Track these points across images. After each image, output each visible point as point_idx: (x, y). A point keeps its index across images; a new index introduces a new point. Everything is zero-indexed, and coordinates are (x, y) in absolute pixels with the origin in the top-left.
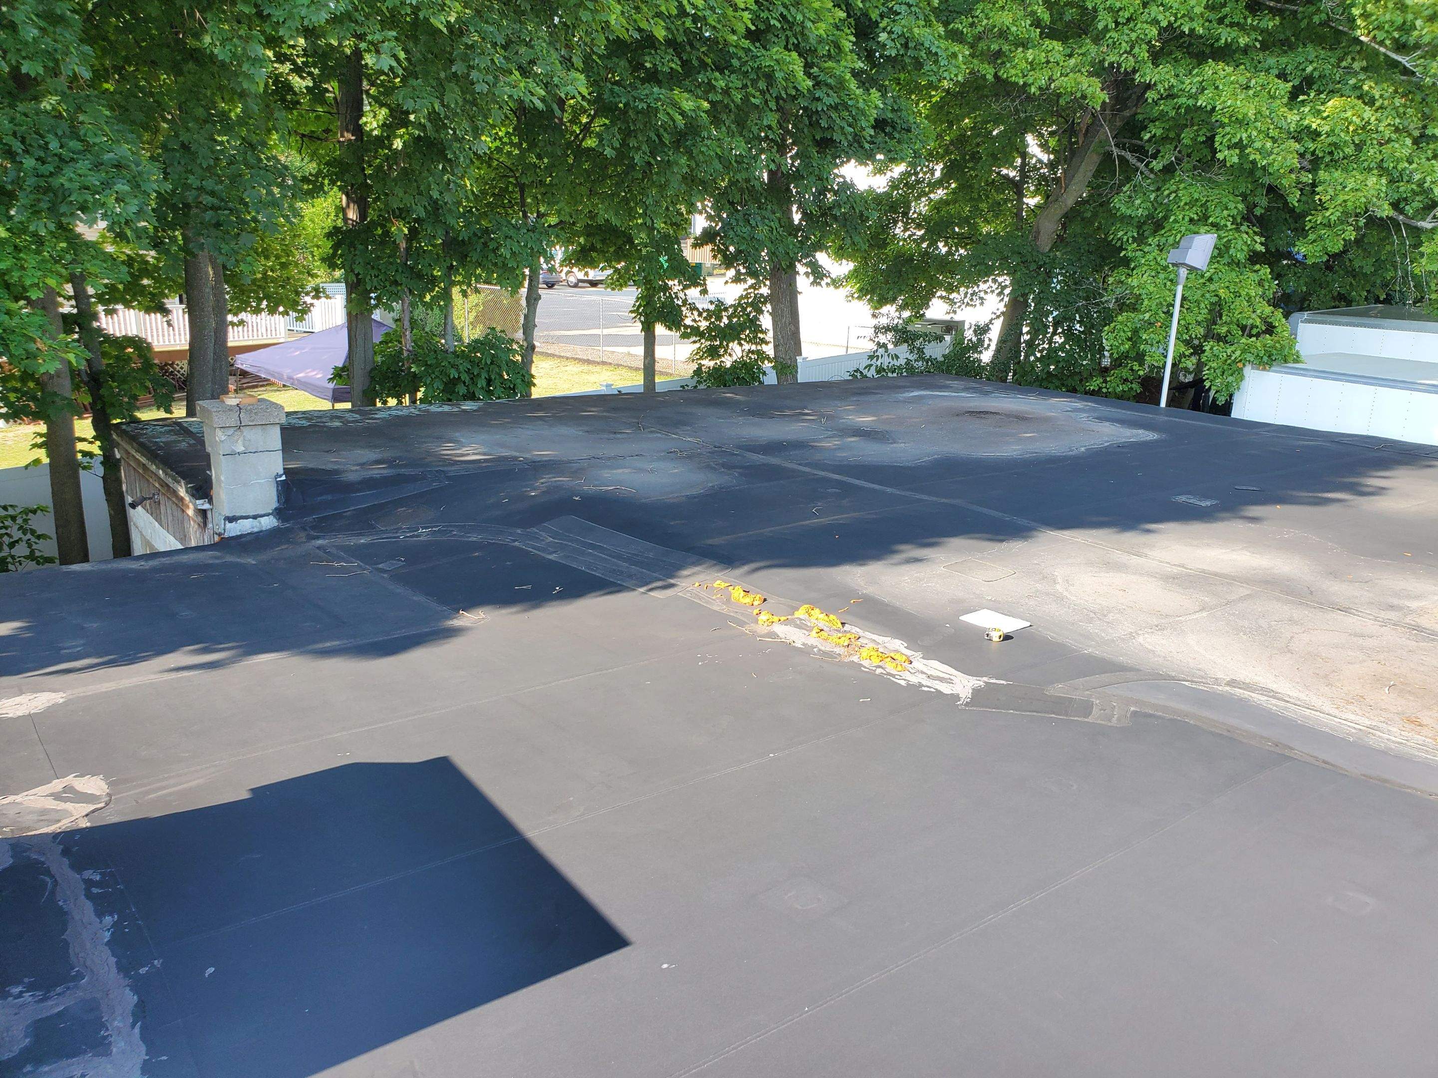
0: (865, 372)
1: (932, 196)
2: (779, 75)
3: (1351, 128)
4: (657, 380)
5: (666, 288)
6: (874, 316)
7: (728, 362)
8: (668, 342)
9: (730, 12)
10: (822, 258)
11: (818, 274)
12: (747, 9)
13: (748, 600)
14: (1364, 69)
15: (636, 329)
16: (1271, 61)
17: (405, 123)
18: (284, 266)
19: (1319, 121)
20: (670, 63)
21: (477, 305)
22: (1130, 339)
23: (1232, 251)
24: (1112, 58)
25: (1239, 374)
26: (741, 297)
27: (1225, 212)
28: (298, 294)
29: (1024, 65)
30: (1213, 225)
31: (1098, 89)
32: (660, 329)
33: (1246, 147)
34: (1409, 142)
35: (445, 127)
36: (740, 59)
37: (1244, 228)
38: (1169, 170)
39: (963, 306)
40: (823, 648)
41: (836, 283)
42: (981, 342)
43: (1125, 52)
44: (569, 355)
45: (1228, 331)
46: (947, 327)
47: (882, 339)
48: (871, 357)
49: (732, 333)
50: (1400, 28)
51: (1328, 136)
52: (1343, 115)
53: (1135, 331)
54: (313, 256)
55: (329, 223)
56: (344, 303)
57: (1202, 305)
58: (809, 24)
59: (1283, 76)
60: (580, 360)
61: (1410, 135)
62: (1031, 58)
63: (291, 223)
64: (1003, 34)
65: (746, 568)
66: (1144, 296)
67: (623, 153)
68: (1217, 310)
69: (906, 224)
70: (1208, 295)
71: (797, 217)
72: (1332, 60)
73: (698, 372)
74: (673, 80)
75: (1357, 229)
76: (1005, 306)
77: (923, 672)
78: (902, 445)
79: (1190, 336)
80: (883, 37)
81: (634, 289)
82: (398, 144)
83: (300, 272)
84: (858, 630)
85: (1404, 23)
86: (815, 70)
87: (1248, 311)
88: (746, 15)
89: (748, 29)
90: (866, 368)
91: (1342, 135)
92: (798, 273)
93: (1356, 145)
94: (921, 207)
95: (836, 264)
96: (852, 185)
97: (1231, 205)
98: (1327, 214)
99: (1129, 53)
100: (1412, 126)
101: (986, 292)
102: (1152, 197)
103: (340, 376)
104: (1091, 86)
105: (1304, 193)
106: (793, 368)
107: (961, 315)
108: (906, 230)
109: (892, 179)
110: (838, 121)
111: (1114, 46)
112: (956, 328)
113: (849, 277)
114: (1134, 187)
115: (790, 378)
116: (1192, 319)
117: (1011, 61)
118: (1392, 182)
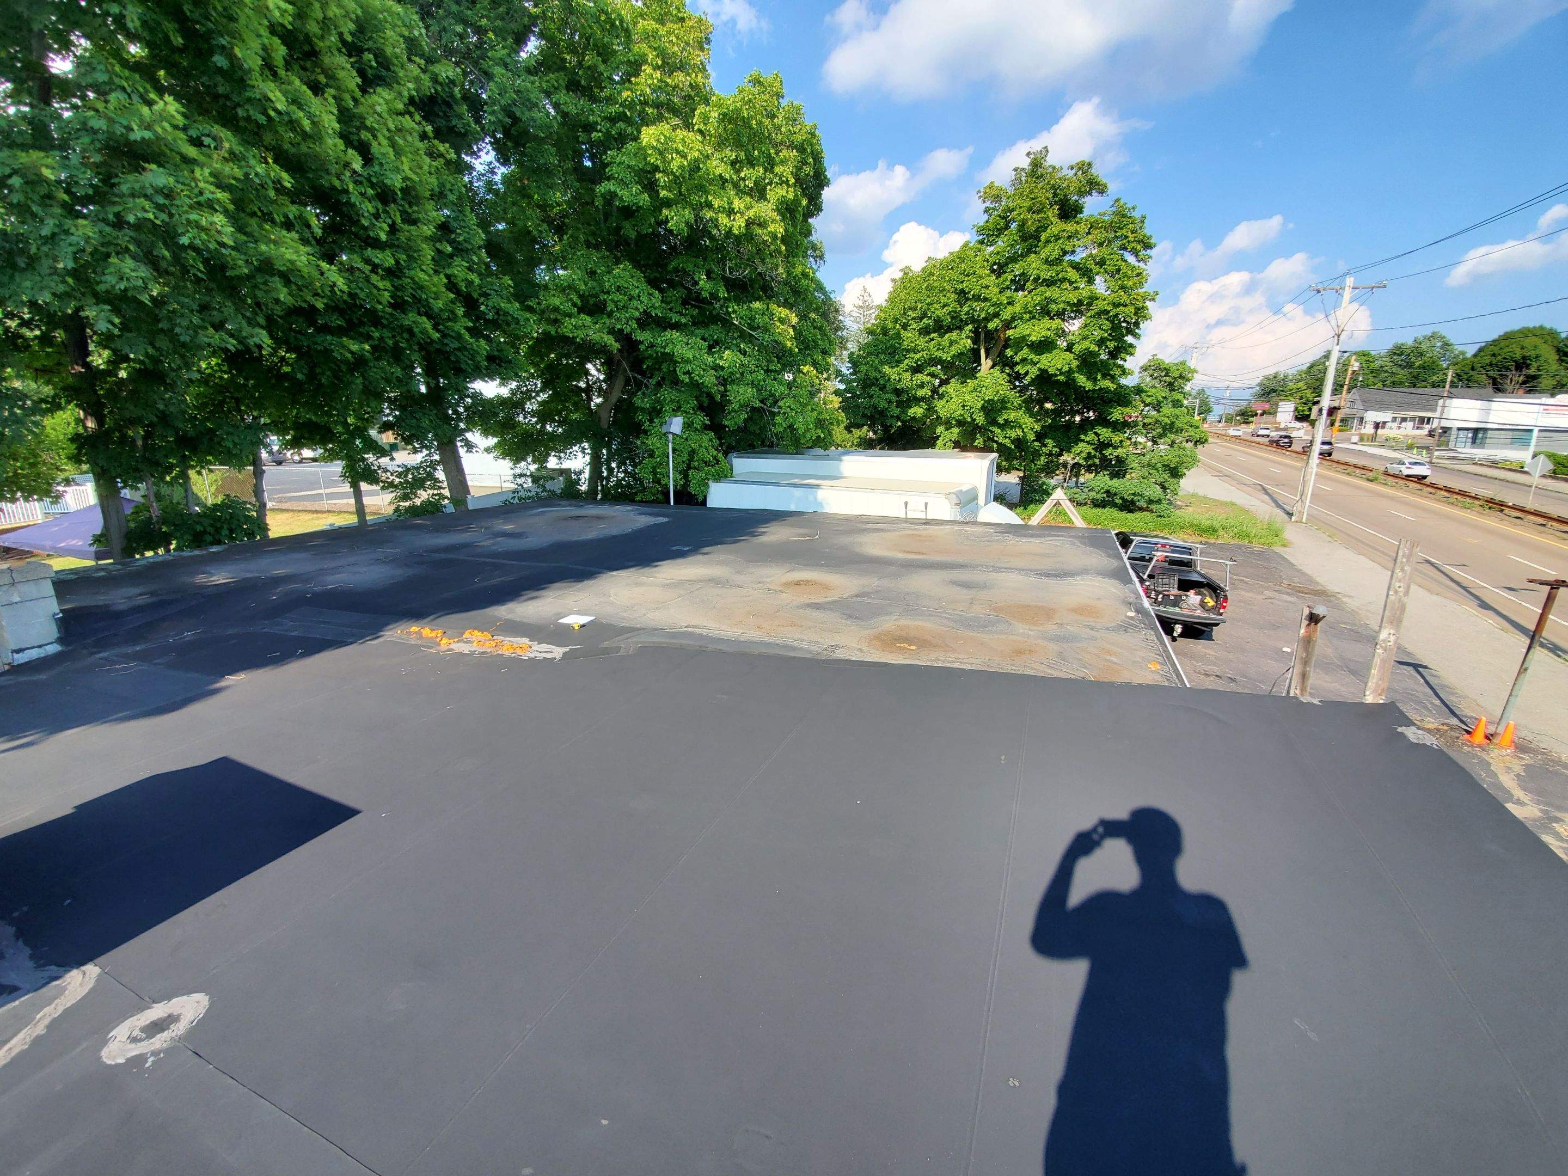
0: (511, 500)
1: (538, 398)
2: (416, 330)
3: (737, 365)
4: (368, 518)
5: (364, 460)
6: (513, 468)
7: (418, 502)
8: (372, 494)
9: (375, 291)
10: (472, 436)
11: (470, 446)
12: (386, 290)
13: (433, 634)
15: (347, 488)
16: (697, 331)
17: (126, 359)
18: (33, 465)
19: (722, 361)
20: (337, 321)
21: (216, 481)
22: (652, 472)
23: (695, 425)
24: (618, 326)
25: (707, 485)
26: (422, 462)
27: (688, 405)
28: (49, 484)
29: (571, 327)
30: (684, 412)
31: (614, 342)
32: (364, 486)
33: (692, 373)
34: (762, 372)
35: (161, 361)
36: (387, 319)
37: (698, 413)
38: (659, 385)
39: (566, 460)
40: (481, 651)
41: (488, 450)
42: (579, 480)
43: (625, 323)
44: (300, 508)
45: (699, 465)
46: (561, 472)
47: (519, 481)
48: (514, 492)
49: (418, 483)
50: (750, 319)
51: (728, 369)
52: (732, 358)
53: (654, 468)
54: (59, 456)
55: (71, 430)
56: (94, 488)
57: (685, 453)
58: (431, 301)
59: (704, 339)
60: (310, 511)
61: (763, 370)
62: (574, 323)
63: (34, 433)
64: (556, 309)
65: (432, 617)
66: (656, 450)
67: (312, 376)
68: (692, 453)
69: (525, 415)
70: (686, 447)
72: (725, 333)
73: (397, 510)
74: (340, 332)
75: (747, 413)
76: (590, 459)
77: (537, 651)
79: (681, 468)
80: (483, 308)
81: (339, 462)
82: (123, 374)
83: (49, 469)
84: (501, 637)
86: (441, 327)
87: (706, 455)
88: (386, 294)
89: (389, 302)
90: (512, 498)
91: (734, 368)
92: (457, 446)
93: (741, 373)
94: (532, 405)
95: (483, 440)
96: (481, 394)
97: (691, 402)
98: (733, 406)
99: (627, 324)
100: (764, 365)
101: (576, 452)
102: (653, 398)
103: (99, 541)
104: (610, 340)
105: (722, 396)
106: (464, 502)
107: (566, 465)
108: (525, 418)
109: (512, 390)
110: (462, 357)
111: (618, 319)
112: (565, 472)
113: (495, 447)
114: (644, 393)
115: (463, 508)
116: (679, 460)
117: (563, 324)
118: (758, 390)
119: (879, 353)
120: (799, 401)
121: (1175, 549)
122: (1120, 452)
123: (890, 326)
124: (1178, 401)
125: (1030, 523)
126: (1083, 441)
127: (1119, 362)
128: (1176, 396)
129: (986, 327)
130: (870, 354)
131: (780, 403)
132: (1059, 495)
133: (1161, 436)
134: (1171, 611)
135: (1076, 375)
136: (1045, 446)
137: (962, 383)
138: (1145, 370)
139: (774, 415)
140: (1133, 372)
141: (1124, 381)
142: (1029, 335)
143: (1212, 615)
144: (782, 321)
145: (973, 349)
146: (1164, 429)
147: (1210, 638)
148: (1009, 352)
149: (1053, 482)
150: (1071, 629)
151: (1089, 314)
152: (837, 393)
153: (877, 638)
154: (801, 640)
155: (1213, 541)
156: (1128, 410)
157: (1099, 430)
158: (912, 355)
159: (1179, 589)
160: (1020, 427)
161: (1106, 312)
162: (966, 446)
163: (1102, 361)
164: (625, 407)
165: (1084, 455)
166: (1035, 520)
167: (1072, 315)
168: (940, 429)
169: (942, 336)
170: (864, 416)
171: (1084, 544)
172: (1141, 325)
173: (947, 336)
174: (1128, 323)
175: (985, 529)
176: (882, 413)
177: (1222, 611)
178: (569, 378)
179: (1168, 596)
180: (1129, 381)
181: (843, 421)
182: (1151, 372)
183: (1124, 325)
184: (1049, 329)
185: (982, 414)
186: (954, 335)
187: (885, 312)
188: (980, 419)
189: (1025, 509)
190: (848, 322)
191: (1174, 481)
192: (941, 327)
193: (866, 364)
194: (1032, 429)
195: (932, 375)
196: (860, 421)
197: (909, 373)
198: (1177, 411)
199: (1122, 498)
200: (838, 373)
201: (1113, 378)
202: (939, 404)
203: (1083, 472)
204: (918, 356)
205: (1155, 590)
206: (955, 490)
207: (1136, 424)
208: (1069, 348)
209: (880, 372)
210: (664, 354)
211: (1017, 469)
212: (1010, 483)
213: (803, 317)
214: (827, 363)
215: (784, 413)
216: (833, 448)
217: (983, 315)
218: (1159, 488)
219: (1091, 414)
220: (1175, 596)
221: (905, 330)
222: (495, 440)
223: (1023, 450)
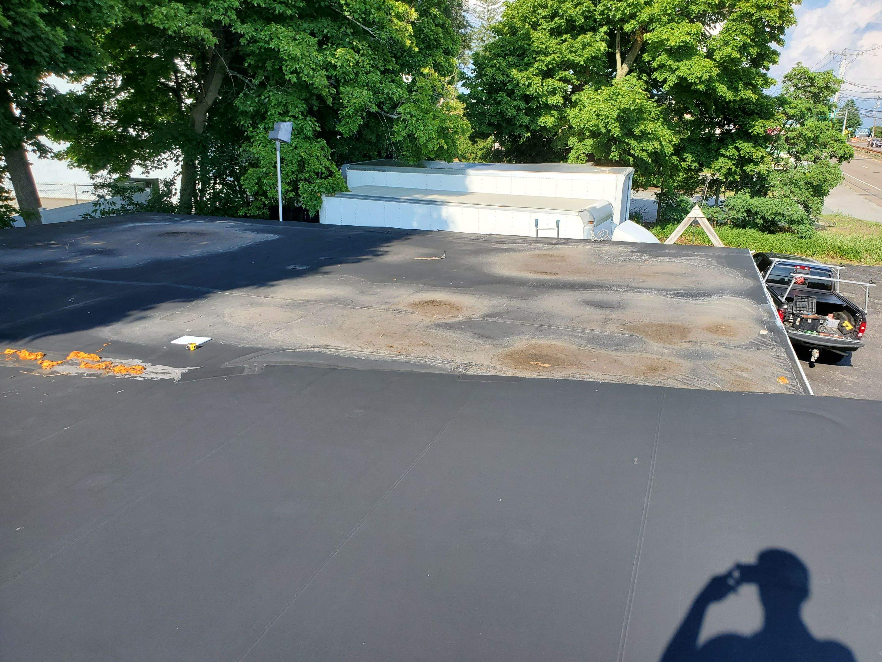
0: (93, 215)
1: (119, 97)
3: (351, 64)
6: (91, 178)
10: (43, 139)
13: (32, 357)
14: (352, 33)
16: (305, 25)
19: (335, 60)
22: (257, 184)
23: (305, 132)
24: (215, 17)
25: (320, 200)
27: (297, 109)
29: (161, 17)
30: (293, 116)
31: (211, 36)
33: (300, 73)
34: (379, 73)
37: (308, 119)
38: (262, 85)
39: (154, 169)
40: (90, 373)
41: (58, 156)
42: (170, 191)
43: (223, 14)
45: (310, 176)
46: (147, 183)
47: (101, 192)
48: (95, 205)
50: (364, 13)
51: (341, 68)
52: (345, 56)
53: (259, 179)
57: (294, 162)
59: (313, 34)
61: (379, 70)
62: (165, 13)
65: (27, 339)
66: (261, 158)
68: (302, 164)
69: (103, 117)
70: (296, 156)
71: (17, 112)
72: (336, 27)
75: (363, 118)
76: (182, 168)
77: (152, 372)
78: (125, 256)
79: (290, 180)
84: (111, 359)
85: (366, 10)
86: (12, 14)
87: (318, 165)
90: (93, 212)
91: (347, 68)
92: (27, 150)
93: (355, 74)
94: (111, 105)
95: (55, 143)
96: (55, 91)
97: (300, 106)
98: (347, 110)
99: (225, 14)
100: (380, 65)
101: (167, 160)
102: (257, 100)
104: (206, 34)
105: (334, 99)
106: (37, 215)
107: (154, 174)
108: (104, 120)
109: (86, 86)
110: (36, 48)
111: (215, 10)
112: (152, 183)
113: (68, 152)
114: (245, 95)
115: (35, 222)
116: (288, 170)
117: (152, 13)
118: (374, 93)
119: (506, 55)
120: (419, 107)
121: (814, 270)
122: (761, 168)
123: (519, 25)
124: (823, 113)
125: (666, 242)
126: (723, 155)
127: (763, 71)
128: (822, 108)
129: (622, 29)
130: (497, 55)
131: (400, 109)
132: (696, 212)
133: (804, 152)
134: (810, 335)
135: (717, 84)
136: (684, 160)
137: (597, 90)
138: (788, 80)
139: (391, 120)
140: (776, 82)
141: (766, 92)
142: (668, 40)
143: (849, 340)
144: (399, 17)
145: (608, 53)
146: (808, 145)
147: (848, 364)
148: (646, 57)
149: (692, 200)
150: (705, 347)
151: (731, 17)
152: (461, 98)
153: (510, 356)
154: (433, 358)
155: (854, 263)
156: (769, 123)
157: (740, 144)
158: (543, 58)
159: (817, 313)
160: (658, 139)
161: (749, 15)
162: (599, 159)
163: (744, 70)
164: (221, 110)
165: (724, 171)
166: (672, 240)
167: (714, 17)
168: (572, 141)
169: (574, 37)
170: (490, 124)
171: (722, 264)
172: (786, 30)
173: (580, 37)
174: (772, 28)
175: (619, 248)
176: (510, 122)
177: (860, 335)
178: (156, 74)
179: (806, 319)
180: (771, 92)
181: (467, 130)
182: (795, 81)
183: (768, 29)
184: (688, 34)
185: (617, 124)
186: (588, 37)
187: (513, 9)
188: (616, 131)
189: (663, 228)
190: (471, 18)
191: (817, 199)
192: (574, 27)
193: (492, 67)
194: (670, 142)
195: (565, 80)
196: (485, 129)
197: (540, 78)
198: (822, 125)
199: (763, 218)
200: (462, 76)
201: (755, 88)
202: (572, 113)
203: (723, 189)
204: (549, 59)
205: (793, 314)
206: (587, 208)
207: (778, 138)
208: (710, 55)
209: (508, 76)
210: (267, 49)
211: (654, 186)
212: (648, 201)
213: (424, 13)
214: (451, 65)
215: (404, 120)
216: (456, 160)
217: (619, 16)
218: (801, 207)
219: (732, 127)
220: (813, 320)
221: (535, 29)
222: (68, 144)
223: (661, 165)
